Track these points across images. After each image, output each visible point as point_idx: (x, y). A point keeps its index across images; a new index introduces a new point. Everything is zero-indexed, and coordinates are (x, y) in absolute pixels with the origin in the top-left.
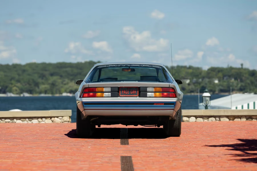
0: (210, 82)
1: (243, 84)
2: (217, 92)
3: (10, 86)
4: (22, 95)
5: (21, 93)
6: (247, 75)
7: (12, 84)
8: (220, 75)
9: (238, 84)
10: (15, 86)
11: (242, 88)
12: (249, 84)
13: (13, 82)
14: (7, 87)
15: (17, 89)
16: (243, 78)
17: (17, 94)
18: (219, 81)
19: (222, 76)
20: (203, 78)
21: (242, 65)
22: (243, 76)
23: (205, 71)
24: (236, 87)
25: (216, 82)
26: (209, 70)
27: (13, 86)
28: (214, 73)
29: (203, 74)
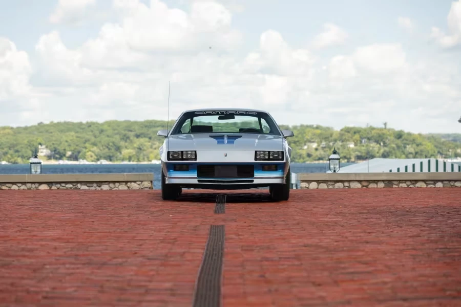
0: (344, 147)
1: (387, 149)
2: (353, 160)
3: (84, 150)
4: (99, 163)
5: (98, 160)
6: (392, 138)
7: (86, 148)
8: (357, 136)
9: (379, 149)
10: (90, 151)
11: (386, 154)
12: (394, 149)
13: (87, 145)
14: (79, 152)
15: (93, 154)
16: (387, 141)
17: (92, 161)
18: (356, 145)
19: (359, 139)
20: (335, 141)
21: (385, 124)
22: (387, 138)
23: (337, 131)
24: (378, 153)
25: (352, 146)
26: (342, 130)
27: (87, 150)
28: (350, 135)
29: (334, 136)
